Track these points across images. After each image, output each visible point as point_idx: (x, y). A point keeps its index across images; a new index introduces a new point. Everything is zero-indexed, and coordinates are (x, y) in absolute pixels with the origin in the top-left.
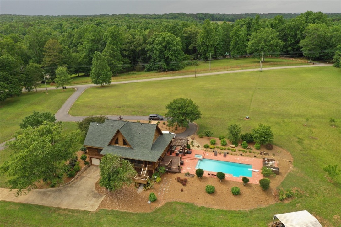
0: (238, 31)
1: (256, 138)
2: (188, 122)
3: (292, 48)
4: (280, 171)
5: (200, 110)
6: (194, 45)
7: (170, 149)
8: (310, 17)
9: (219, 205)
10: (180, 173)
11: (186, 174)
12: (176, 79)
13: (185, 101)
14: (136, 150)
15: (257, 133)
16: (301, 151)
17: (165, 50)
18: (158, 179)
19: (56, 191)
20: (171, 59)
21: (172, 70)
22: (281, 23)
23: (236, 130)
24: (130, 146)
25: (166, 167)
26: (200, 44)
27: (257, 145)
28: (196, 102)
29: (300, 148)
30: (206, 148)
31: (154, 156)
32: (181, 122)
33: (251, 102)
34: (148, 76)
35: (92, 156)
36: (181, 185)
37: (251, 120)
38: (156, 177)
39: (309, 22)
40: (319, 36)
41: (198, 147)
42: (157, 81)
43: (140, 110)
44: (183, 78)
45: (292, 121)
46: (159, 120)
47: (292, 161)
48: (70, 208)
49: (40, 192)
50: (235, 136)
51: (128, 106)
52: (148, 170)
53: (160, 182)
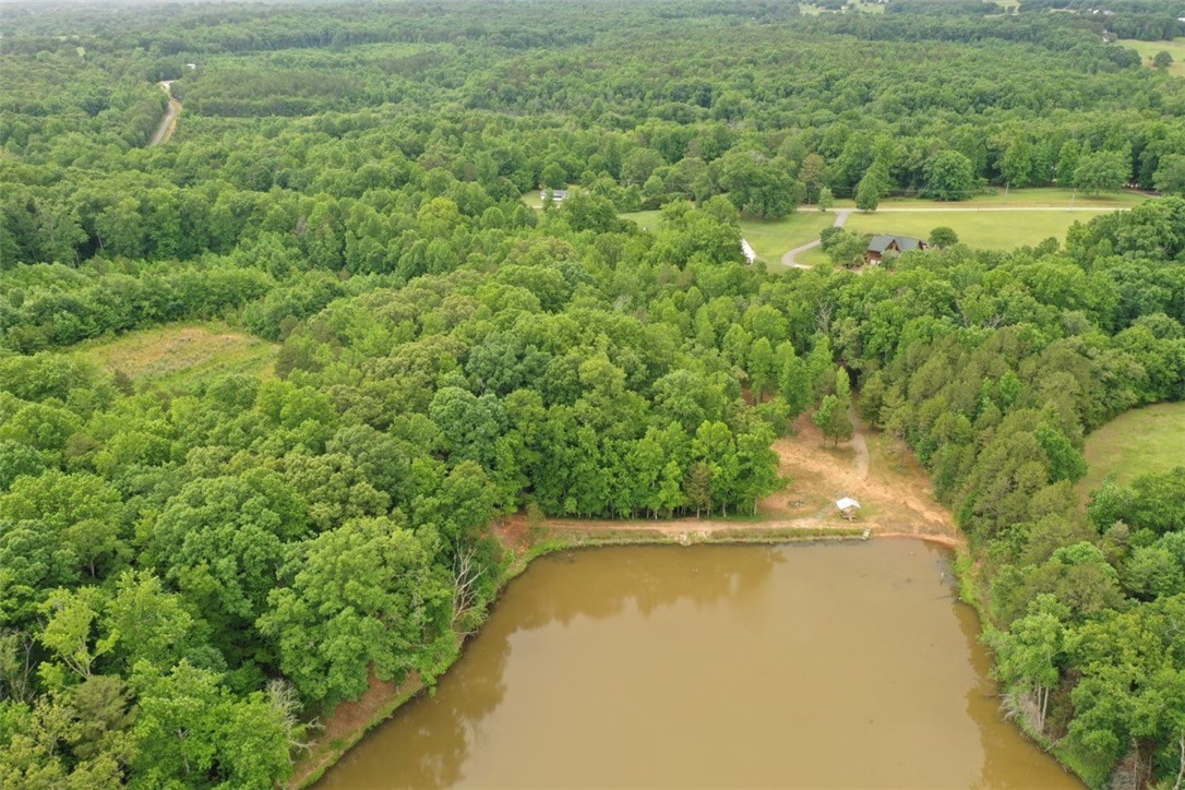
6: (998, 166)
17: (948, 175)
20: (954, 187)
24: (900, 251)
26: (1006, 165)
35: (871, 257)
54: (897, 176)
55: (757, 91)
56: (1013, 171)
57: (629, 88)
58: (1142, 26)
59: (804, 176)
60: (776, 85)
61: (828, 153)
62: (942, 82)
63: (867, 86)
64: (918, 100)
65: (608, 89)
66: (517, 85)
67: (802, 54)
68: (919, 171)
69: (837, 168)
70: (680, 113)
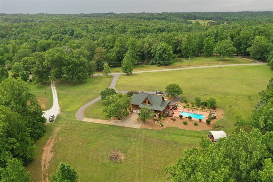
0: (209, 40)
1: (208, 104)
2: (176, 95)
3: (244, 51)
4: (216, 118)
5: (182, 90)
6: (180, 48)
7: (168, 107)
8: (257, 31)
9: (189, 129)
10: (172, 116)
11: (175, 117)
12: (169, 71)
13: (175, 85)
14: (154, 106)
15: (208, 101)
16: (229, 110)
17: (163, 54)
18: (163, 118)
19: (121, 121)
20: (166, 59)
21: (166, 65)
22: (238, 34)
23: (199, 100)
24: (151, 104)
25: (167, 114)
26: (184, 48)
27: (208, 107)
28: (180, 85)
29: (229, 109)
30: (184, 107)
31: (162, 109)
32: (173, 95)
33: (210, 86)
34: (152, 68)
35: (133, 109)
36: (173, 121)
37: (208, 95)
38: (162, 117)
39: (256, 35)
40: (259, 46)
41: (181, 107)
42: (158, 72)
43: (151, 88)
44: (173, 71)
45: (229, 97)
46: (161, 94)
47: (223, 114)
48: (129, 127)
49: (115, 121)
50: (198, 103)
51: (145, 87)
52: (159, 115)
53: (164, 120)
54: (140, 56)
55: (89, 30)
56: (187, 51)
57: (47, 31)
58: (190, 16)
59: (96, 58)
60: (95, 28)
61: (109, 47)
62: (147, 26)
63: (124, 28)
64: (141, 31)
65: (39, 32)
66: (6, 32)
67: (105, 21)
68: (149, 52)
69: (112, 54)
70: (60, 38)
